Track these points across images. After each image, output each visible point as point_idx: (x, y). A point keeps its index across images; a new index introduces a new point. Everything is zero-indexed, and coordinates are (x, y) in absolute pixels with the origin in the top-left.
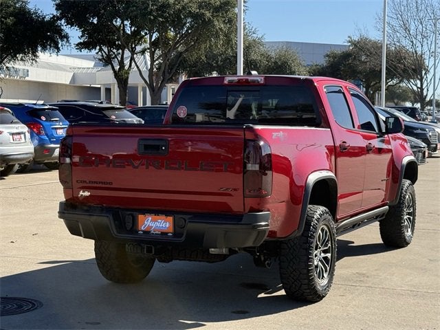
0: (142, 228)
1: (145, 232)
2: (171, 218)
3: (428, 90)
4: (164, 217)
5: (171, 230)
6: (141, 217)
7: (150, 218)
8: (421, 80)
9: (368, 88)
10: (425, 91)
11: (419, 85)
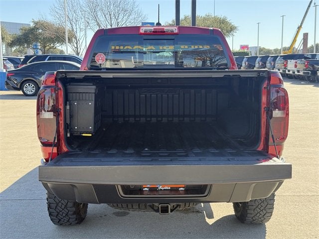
1: (151, 188)
8: (77, 43)
9: (45, 47)
10: (79, 49)
11: (76, 46)
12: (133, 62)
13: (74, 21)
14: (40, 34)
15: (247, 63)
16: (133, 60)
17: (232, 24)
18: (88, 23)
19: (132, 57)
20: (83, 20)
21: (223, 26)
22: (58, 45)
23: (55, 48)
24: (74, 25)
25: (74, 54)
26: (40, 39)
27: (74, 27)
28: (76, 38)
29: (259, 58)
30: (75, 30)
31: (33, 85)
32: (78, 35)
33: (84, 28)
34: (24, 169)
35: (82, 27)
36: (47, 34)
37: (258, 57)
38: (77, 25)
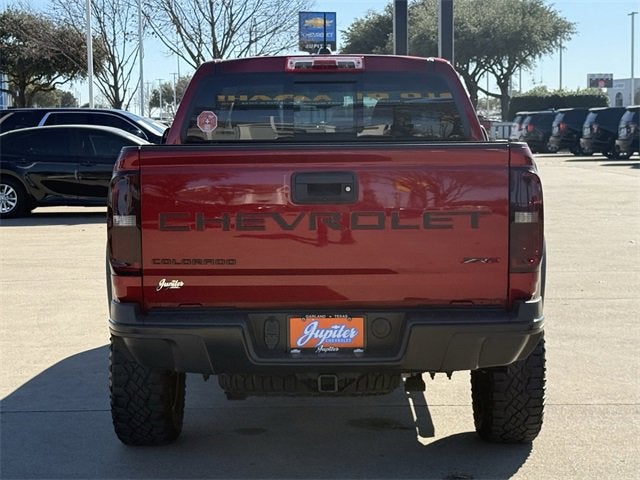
0: (299, 344)
1: (305, 350)
2: (359, 321)
3: (125, 91)
4: (344, 319)
5: (361, 342)
6: (295, 323)
7: (316, 324)
8: (115, 75)
9: (23, 86)
10: (121, 92)
11: (112, 83)
12: (274, 128)
13: (108, 10)
14: (12, 48)
15: (595, 128)
16: (272, 124)
17: (559, 15)
18: (147, 16)
19: (272, 118)
20: (133, 10)
21: (532, 21)
22: (61, 79)
23: (54, 88)
24: (108, 23)
25: (107, 105)
26: (11, 62)
27: (109, 30)
28: (112, 60)
29: (628, 112)
30: (110, 37)
31: (12, 190)
32: (118, 52)
33: (136, 31)
34: (35, 363)
35: (129, 30)
36: (31, 49)
37: (624, 110)
38: (117, 24)
